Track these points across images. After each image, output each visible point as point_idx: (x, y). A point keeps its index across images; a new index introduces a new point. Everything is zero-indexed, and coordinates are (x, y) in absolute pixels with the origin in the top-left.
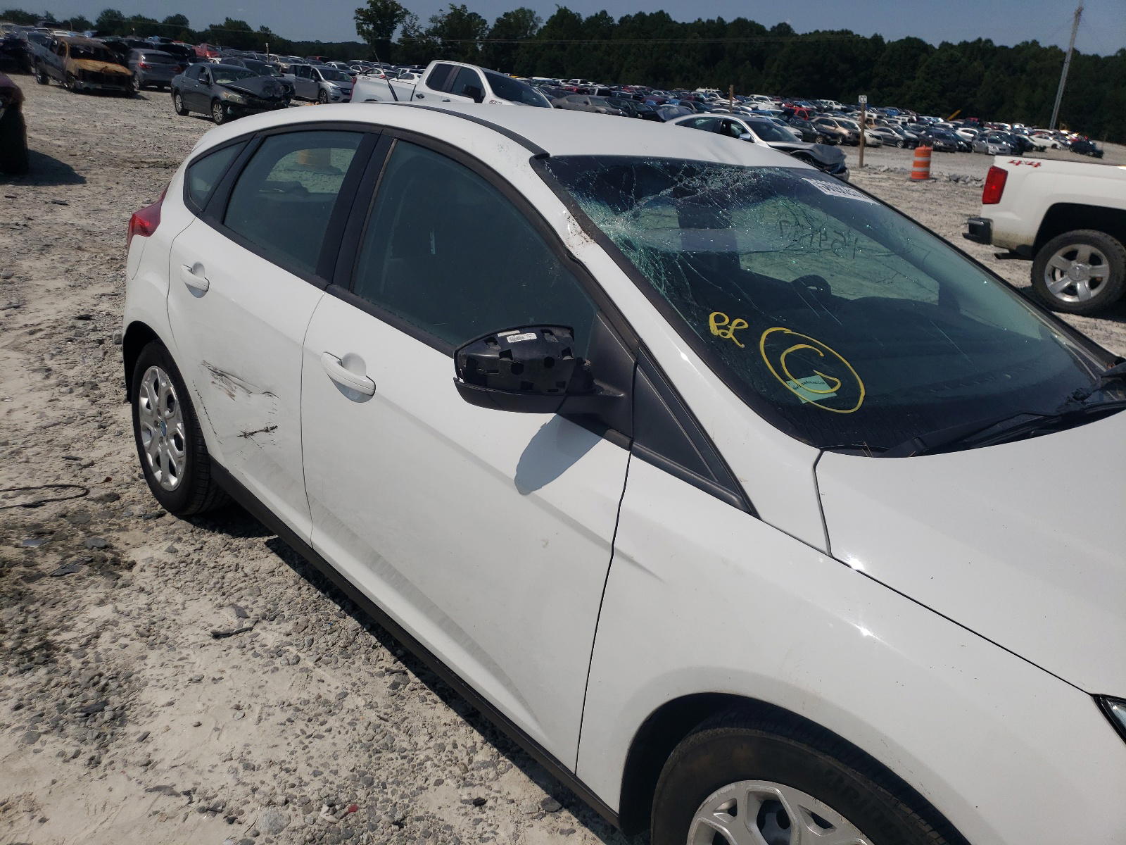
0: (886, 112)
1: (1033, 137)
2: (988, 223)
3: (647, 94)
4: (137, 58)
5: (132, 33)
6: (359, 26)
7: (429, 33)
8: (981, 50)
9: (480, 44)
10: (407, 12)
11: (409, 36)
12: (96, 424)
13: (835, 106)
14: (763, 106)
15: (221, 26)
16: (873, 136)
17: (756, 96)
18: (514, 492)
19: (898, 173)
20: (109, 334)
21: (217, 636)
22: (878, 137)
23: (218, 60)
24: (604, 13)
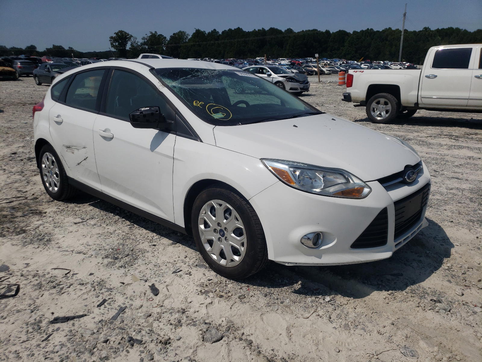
0: (333, 60)
1: (391, 66)
2: (349, 94)
3: (236, 61)
4: (17, 64)
5: (12, 55)
6: (112, 44)
7: (142, 44)
8: (369, 33)
9: (165, 47)
10: (131, 36)
11: (134, 46)
12: (26, 182)
13: (313, 60)
14: (283, 62)
15: (51, 48)
16: (327, 70)
17: (280, 59)
18: (150, 152)
19: (334, 83)
20: (25, 157)
21: (76, 224)
22: (329, 71)
23: (52, 62)
24: (215, 30)
